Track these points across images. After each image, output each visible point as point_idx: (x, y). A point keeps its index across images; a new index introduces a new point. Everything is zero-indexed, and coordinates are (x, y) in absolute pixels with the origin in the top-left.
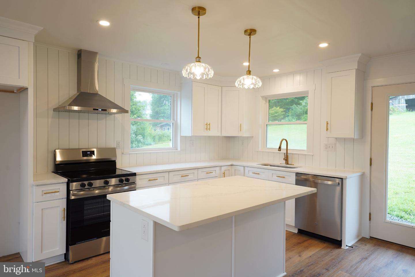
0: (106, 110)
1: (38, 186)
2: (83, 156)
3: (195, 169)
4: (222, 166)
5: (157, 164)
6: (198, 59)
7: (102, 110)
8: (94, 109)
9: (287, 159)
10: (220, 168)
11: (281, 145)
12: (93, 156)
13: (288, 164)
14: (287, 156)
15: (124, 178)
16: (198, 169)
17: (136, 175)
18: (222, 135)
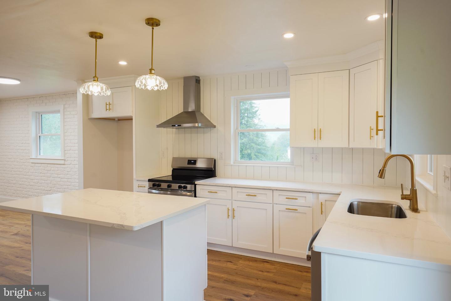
0: (180, 125)
1: (137, 180)
2: (188, 164)
3: (270, 190)
4: (320, 193)
5: (246, 178)
6: (95, 78)
7: (178, 126)
8: (172, 126)
9: (412, 198)
10: (315, 195)
11: (384, 166)
12: (195, 164)
13: (415, 209)
14: (414, 191)
15: (183, 185)
16: (273, 190)
17: (195, 185)
18: (351, 147)
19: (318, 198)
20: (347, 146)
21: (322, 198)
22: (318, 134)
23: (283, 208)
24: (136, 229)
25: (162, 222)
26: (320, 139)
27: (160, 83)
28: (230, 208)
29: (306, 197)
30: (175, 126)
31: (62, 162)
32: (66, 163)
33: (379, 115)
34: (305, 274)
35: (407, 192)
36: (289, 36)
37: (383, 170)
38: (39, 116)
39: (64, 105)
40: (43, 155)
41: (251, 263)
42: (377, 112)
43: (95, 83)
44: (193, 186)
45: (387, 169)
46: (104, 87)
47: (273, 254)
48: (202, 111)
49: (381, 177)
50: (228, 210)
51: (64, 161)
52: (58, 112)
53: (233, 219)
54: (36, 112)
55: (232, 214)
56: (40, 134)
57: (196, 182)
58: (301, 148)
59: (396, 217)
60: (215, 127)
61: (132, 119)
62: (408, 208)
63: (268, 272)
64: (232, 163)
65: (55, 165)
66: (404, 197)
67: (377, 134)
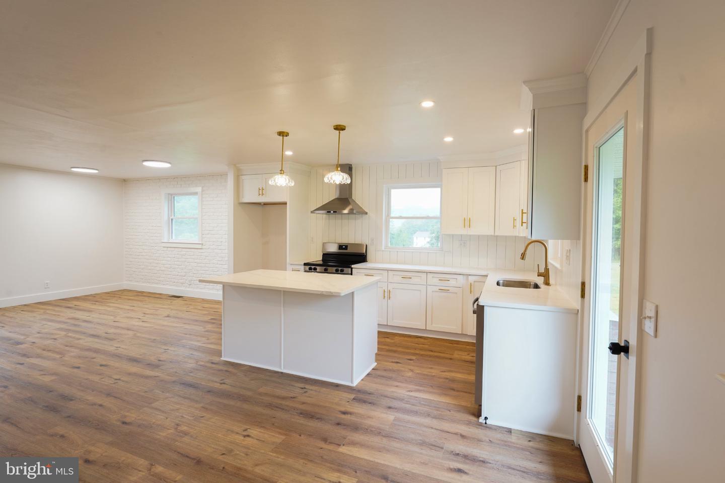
0: (336, 212)
2: (340, 249)
4: (470, 275)
6: (282, 172)
7: (334, 212)
8: (328, 212)
9: (545, 275)
10: (465, 277)
11: (525, 251)
12: (347, 249)
13: (547, 283)
14: (547, 270)
15: (340, 269)
16: (427, 273)
17: (352, 268)
18: (496, 234)
19: (467, 279)
20: (493, 234)
21: (471, 279)
22: (467, 223)
23: (436, 289)
24: (342, 295)
25: (353, 293)
26: (470, 227)
27: (343, 178)
28: (386, 290)
29: (457, 279)
30: (330, 212)
31: (200, 246)
32: (204, 247)
33: (524, 212)
34: (456, 345)
35: (542, 270)
36: (449, 139)
37: (525, 253)
38: (171, 198)
39: (202, 187)
40: (174, 239)
41: (406, 339)
42: (522, 210)
43: (280, 176)
44: (350, 269)
45: (527, 252)
46: (287, 180)
47: (426, 330)
48: (353, 198)
49: (522, 259)
50: (384, 291)
51: (201, 245)
52: (196, 193)
53: (389, 300)
54: (169, 194)
55: (387, 295)
56: (173, 217)
57: (353, 266)
58: (450, 235)
59: (534, 288)
60: (366, 213)
61: (286, 204)
62: (542, 283)
63: (423, 344)
64: (383, 248)
65: (193, 250)
66: (540, 275)
67: (522, 225)
